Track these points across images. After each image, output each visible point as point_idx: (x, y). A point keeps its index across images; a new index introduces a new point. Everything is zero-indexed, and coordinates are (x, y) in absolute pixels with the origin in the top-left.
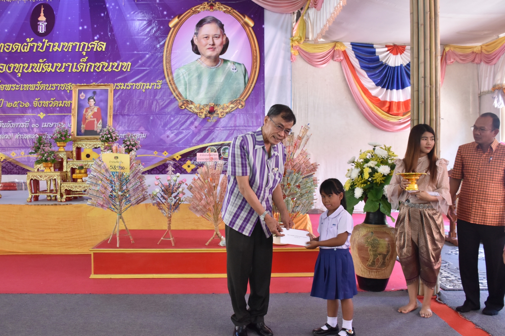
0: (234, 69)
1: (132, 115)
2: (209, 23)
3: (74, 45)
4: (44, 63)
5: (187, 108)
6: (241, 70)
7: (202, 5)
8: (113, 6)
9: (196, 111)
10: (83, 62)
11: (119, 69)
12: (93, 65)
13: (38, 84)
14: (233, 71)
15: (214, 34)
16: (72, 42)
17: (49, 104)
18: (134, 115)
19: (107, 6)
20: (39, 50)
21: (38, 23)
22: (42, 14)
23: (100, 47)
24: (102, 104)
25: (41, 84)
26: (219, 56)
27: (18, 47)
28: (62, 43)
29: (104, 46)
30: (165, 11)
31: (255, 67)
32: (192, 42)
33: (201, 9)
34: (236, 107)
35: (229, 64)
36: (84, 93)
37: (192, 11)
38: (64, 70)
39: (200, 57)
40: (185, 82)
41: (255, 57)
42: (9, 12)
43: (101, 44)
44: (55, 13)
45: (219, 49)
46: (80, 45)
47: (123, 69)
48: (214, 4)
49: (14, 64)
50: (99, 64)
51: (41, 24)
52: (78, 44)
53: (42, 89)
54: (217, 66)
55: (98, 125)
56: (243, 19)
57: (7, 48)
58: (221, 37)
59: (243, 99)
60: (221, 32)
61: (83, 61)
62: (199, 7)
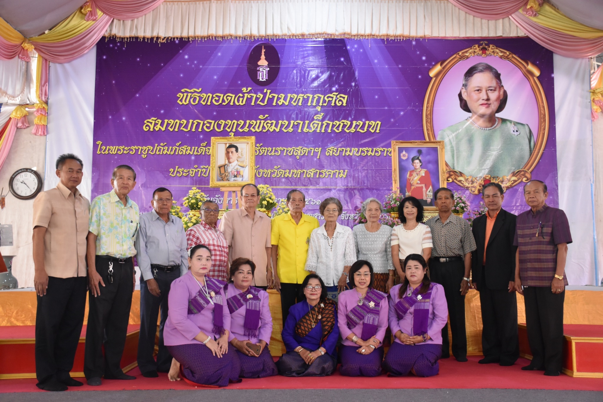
0: (515, 131)
1: (382, 190)
2: (481, 71)
3: (305, 97)
4: (265, 120)
5: (455, 181)
6: (524, 132)
7: (471, 49)
8: (356, 49)
9: (467, 184)
10: (316, 120)
11: (365, 130)
12: (331, 123)
13: (258, 147)
14: (514, 133)
15: (488, 85)
16: (302, 93)
17: (271, 173)
18: (385, 190)
19: (348, 48)
20: (258, 103)
21: (258, 69)
22: (263, 57)
23: (340, 100)
24: (431, 166)
25: (261, 147)
26: (495, 115)
27: (231, 98)
28: (289, 95)
29: (344, 99)
30: (423, 55)
31: (542, 128)
32: (460, 95)
33: (471, 53)
34: (520, 180)
35: (508, 123)
36: (406, 152)
37: (458, 56)
38: (292, 130)
39: (470, 116)
40: (452, 147)
41: (542, 116)
42: (219, 54)
43: (341, 97)
44: (279, 55)
45: (494, 106)
46: (313, 98)
47: (370, 130)
48: (487, 47)
49: (226, 121)
50: (338, 123)
51: (261, 70)
52: (311, 96)
53: (262, 153)
54: (493, 127)
55: (428, 193)
56: (525, 67)
57: (215, 100)
58: (498, 89)
59: (528, 170)
60: (497, 83)
61: (318, 118)
62: (468, 51)
